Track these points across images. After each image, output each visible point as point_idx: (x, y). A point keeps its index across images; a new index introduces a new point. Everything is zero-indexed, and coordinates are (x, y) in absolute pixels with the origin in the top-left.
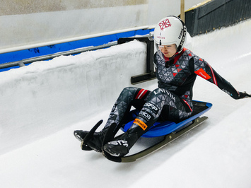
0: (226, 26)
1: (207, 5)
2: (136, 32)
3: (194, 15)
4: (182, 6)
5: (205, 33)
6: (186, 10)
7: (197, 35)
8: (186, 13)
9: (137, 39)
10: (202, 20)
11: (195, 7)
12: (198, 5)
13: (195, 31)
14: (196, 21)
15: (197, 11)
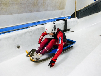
0: (88, 15)
1: (83, 9)
3: (79, 12)
4: (75, 10)
5: (82, 17)
6: (76, 11)
9: (62, 20)
10: (81, 14)
11: (79, 10)
12: (80, 9)
13: (79, 17)
14: (79, 14)
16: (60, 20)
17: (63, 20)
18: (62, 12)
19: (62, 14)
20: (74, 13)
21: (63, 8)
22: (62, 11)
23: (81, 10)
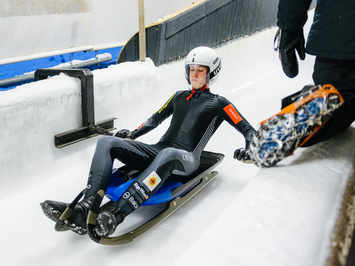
1: (179, 19)
2: (72, 56)
3: (158, 33)
4: (142, 19)
5: (177, 59)
6: (147, 25)
7: (165, 62)
8: (146, 29)
10: (171, 41)
11: (160, 21)
12: (166, 18)
14: (163, 42)
15: (164, 27)
16: (57, 72)
17: (71, 73)
18: (75, 27)
19: (74, 36)
20: (137, 35)
21: (80, 6)
22: (72, 17)
23: (167, 24)
